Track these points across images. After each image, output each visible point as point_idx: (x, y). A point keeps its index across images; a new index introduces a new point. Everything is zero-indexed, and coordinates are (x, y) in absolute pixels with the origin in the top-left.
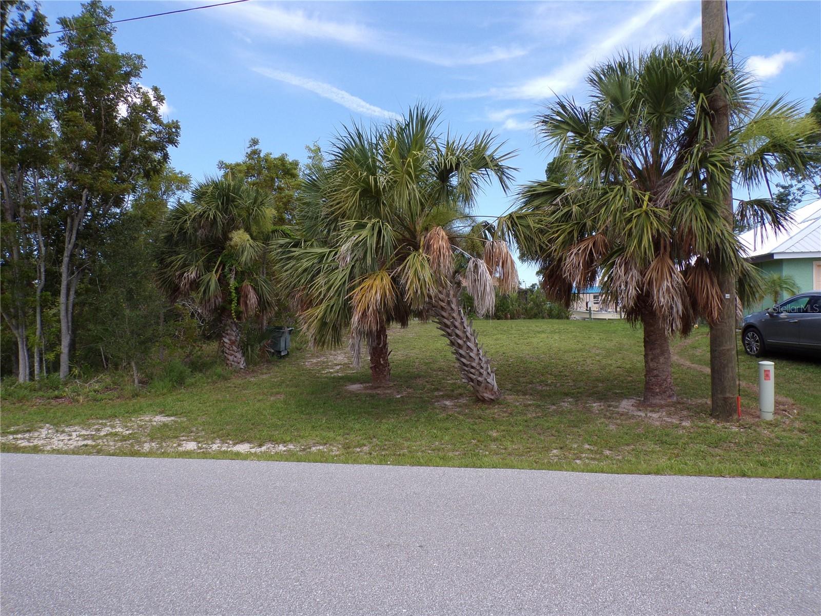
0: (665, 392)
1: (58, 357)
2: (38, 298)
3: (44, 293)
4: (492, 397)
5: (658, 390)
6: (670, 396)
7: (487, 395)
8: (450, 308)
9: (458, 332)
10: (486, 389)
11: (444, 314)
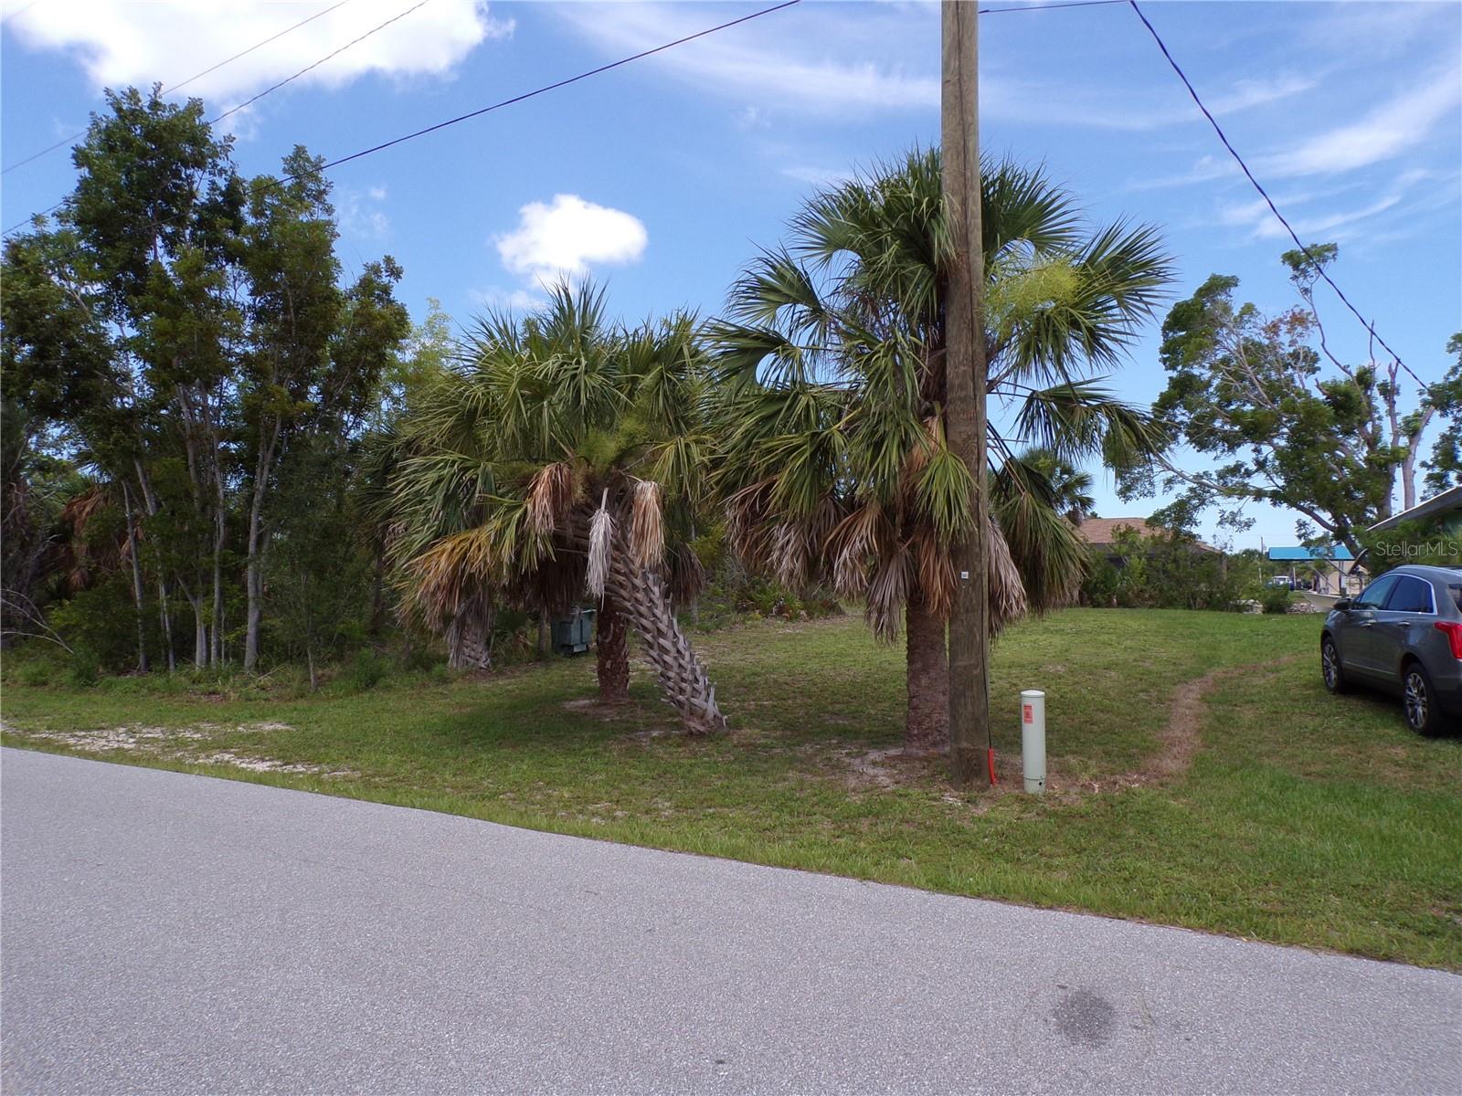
0: (926, 735)
1: (243, 638)
2: (216, 558)
3: (224, 551)
4: (702, 729)
5: (916, 732)
6: (935, 744)
7: (695, 725)
8: (630, 585)
9: (644, 622)
10: (692, 714)
11: (623, 592)
